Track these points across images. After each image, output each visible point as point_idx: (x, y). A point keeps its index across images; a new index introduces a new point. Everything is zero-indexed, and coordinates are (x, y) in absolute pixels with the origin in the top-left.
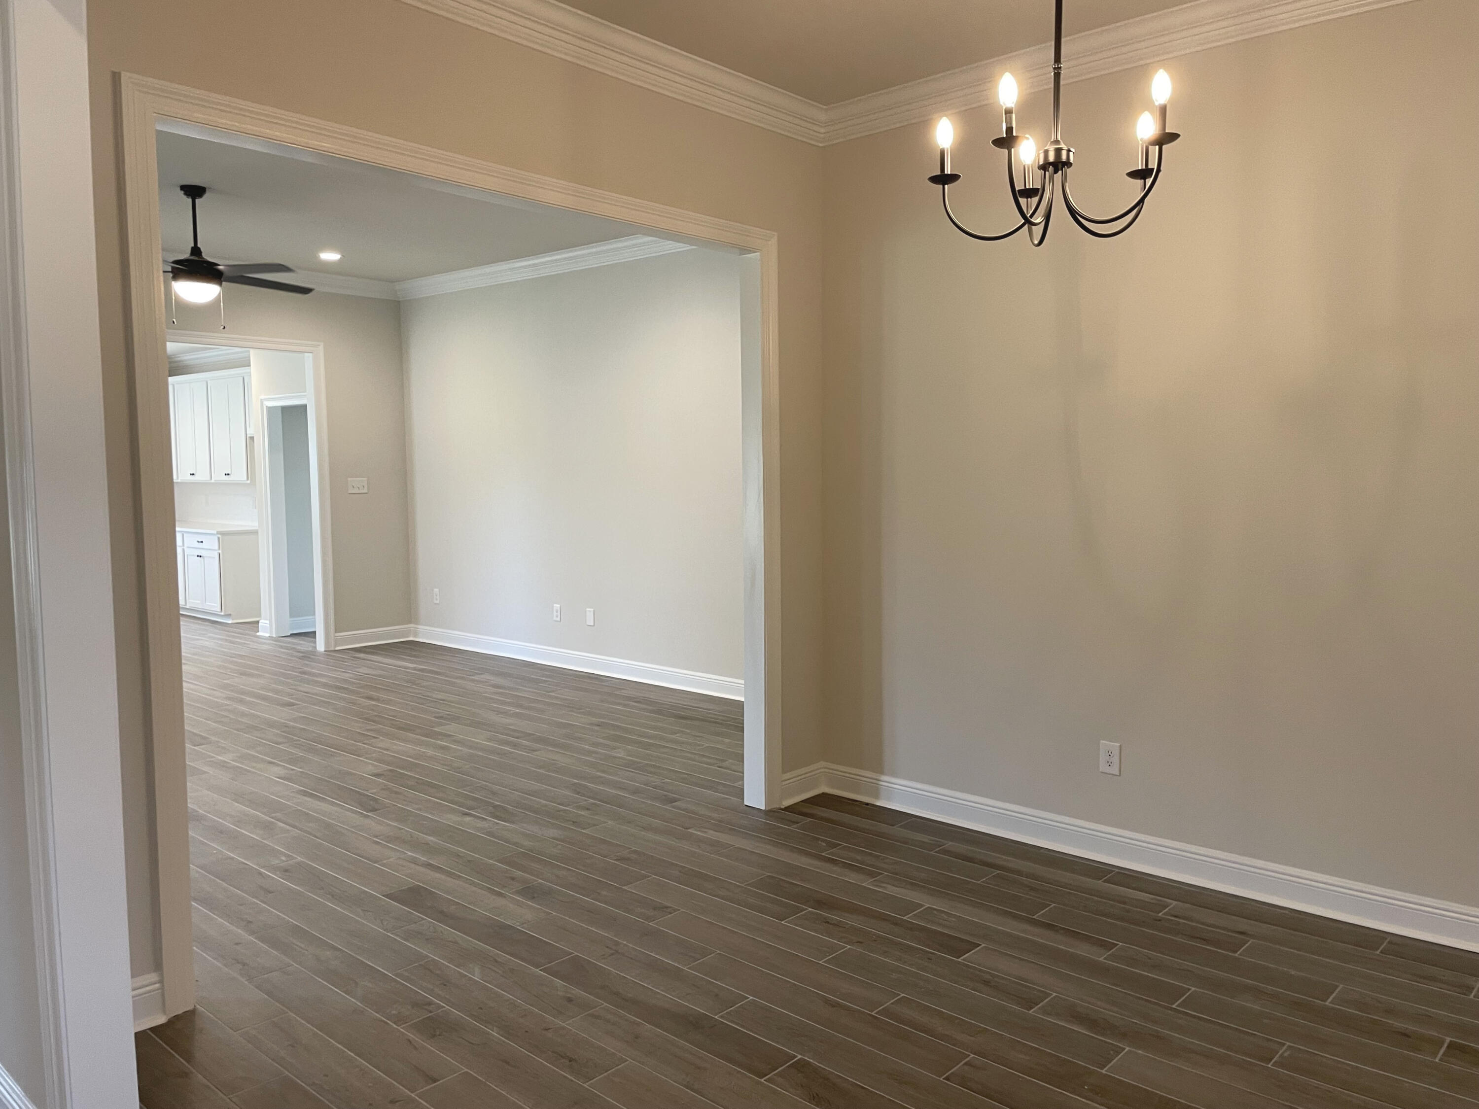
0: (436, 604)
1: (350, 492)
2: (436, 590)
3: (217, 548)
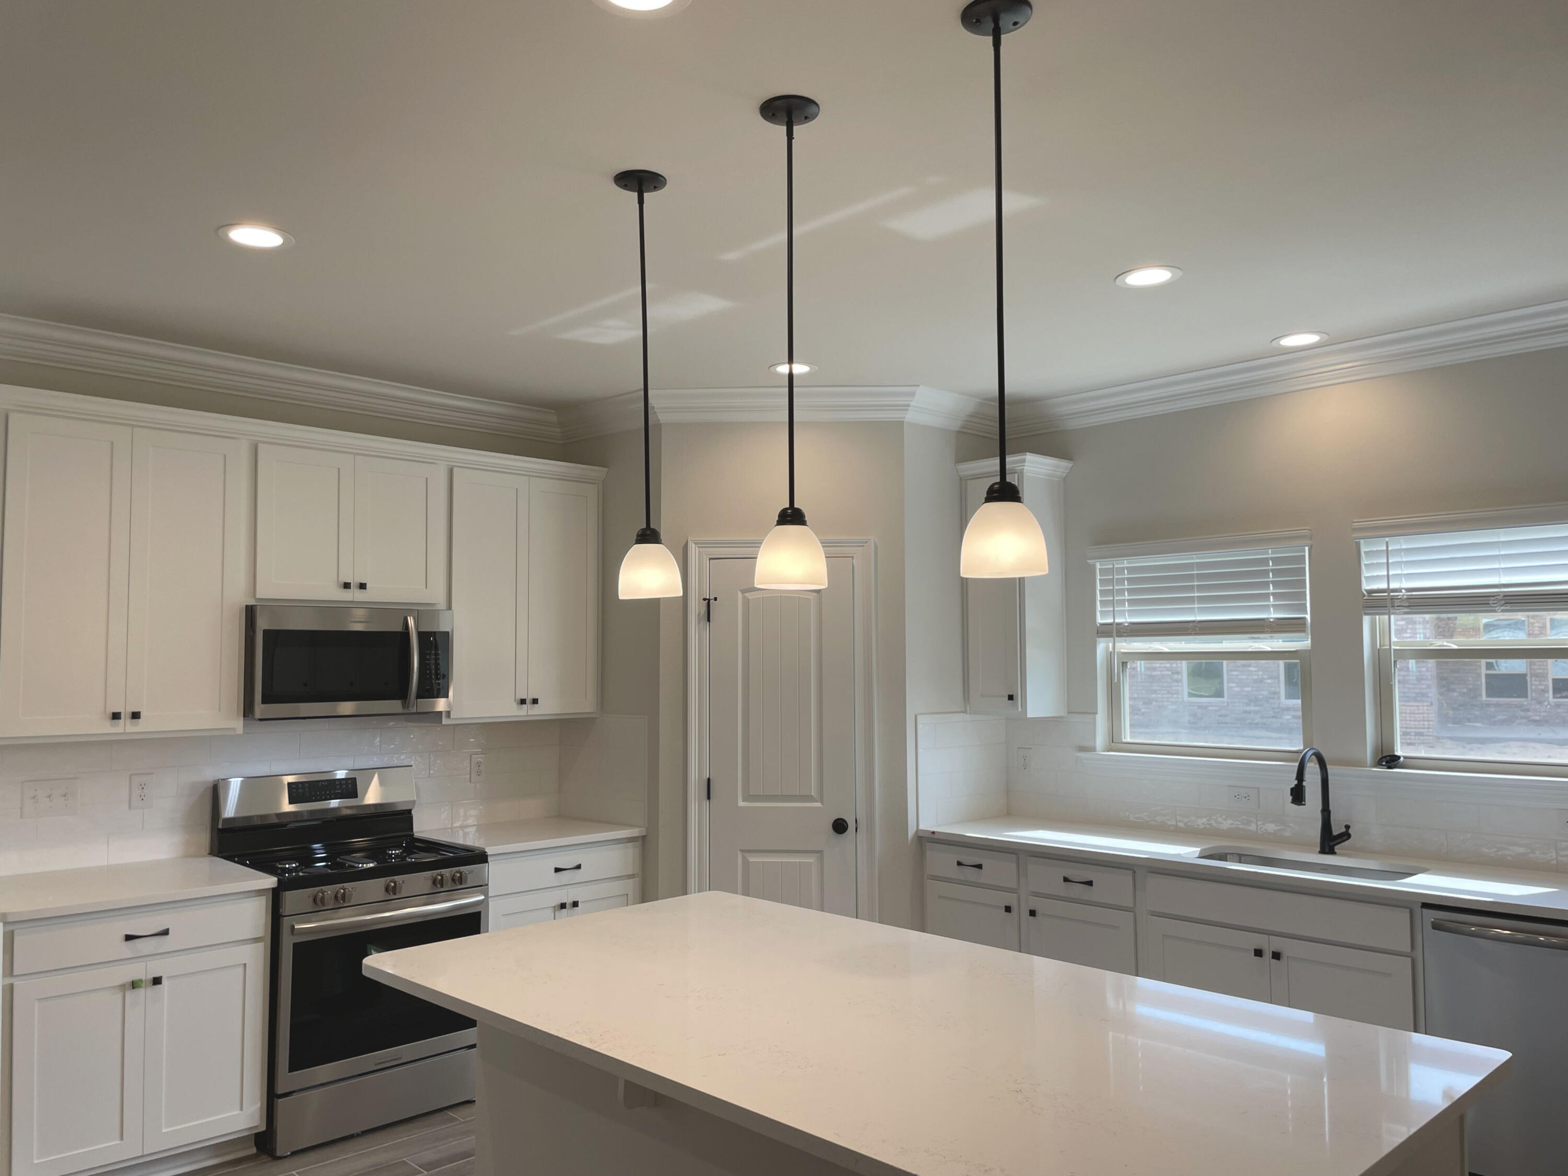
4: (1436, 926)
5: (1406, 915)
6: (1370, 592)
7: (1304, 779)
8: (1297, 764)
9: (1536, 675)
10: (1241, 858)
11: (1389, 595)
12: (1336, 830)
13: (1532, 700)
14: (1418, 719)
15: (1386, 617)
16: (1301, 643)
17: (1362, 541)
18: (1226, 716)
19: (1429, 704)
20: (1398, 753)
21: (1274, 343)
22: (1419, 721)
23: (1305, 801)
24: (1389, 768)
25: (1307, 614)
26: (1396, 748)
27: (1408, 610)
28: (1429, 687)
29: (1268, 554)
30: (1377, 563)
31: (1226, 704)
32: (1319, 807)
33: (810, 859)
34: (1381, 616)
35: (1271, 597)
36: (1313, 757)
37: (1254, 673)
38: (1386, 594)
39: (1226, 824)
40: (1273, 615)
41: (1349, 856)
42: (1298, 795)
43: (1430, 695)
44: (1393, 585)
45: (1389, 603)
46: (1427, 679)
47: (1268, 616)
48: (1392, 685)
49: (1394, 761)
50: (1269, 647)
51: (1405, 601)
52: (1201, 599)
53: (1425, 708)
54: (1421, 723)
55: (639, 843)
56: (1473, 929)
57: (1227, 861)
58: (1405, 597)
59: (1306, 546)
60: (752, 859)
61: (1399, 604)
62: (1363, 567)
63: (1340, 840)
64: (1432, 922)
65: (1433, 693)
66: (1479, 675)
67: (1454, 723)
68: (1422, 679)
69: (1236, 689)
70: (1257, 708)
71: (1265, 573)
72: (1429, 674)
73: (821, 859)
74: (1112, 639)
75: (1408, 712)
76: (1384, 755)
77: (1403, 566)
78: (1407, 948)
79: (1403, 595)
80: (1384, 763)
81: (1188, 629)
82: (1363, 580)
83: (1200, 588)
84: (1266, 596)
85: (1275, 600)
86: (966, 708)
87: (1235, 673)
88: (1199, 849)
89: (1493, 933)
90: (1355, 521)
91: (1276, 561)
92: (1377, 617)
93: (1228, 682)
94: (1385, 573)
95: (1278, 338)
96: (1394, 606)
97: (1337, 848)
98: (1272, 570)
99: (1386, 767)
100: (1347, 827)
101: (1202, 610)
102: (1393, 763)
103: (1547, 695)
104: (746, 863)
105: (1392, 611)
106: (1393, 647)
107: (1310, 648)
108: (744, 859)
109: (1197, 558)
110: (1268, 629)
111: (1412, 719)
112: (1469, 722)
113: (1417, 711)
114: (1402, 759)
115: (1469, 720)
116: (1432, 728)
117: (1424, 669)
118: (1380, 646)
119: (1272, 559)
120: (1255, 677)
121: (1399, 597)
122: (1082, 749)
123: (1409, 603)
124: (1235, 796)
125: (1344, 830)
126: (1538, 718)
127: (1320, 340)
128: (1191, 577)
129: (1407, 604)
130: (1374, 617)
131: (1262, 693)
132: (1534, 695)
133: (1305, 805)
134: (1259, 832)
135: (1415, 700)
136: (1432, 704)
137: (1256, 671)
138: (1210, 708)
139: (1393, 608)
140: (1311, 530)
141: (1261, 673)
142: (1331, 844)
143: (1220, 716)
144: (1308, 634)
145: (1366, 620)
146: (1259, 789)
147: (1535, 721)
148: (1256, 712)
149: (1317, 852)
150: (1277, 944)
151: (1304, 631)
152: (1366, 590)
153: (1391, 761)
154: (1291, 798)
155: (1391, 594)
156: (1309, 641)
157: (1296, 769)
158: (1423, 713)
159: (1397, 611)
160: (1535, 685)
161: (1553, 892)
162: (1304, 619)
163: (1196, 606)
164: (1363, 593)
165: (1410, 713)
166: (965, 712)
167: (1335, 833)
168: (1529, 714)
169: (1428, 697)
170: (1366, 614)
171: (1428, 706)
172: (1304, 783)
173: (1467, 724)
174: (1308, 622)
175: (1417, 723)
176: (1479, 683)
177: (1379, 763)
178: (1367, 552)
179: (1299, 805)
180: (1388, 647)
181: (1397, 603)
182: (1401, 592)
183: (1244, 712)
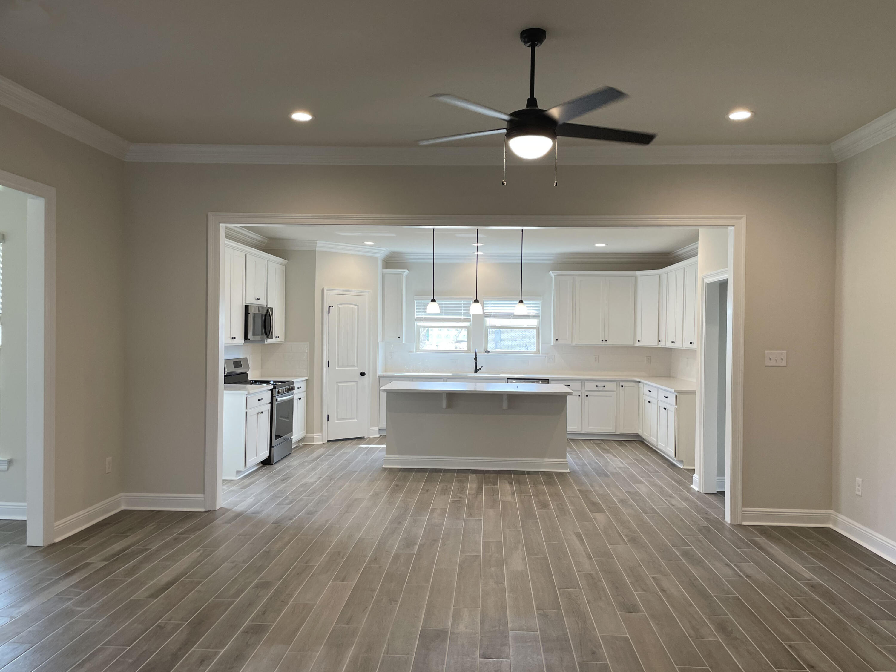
0: (857, 495)
1: (766, 364)
2: (859, 480)
3: (674, 403)
6: (485, 313)
17: (484, 301)
25: (471, 317)
26: (488, 349)
27: (494, 317)
30: (488, 307)
33: (354, 384)
34: (488, 318)
38: (489, 313)
40: (462, 317)
44: (491, 311)
48: (488, 334)
50: (462, 325)
55: (306, 382)
59: (471, 301)
60: (339, 384)
68: (495, 333)
71: (461, 307)
73: (357, 384)
74: (420, 322)
76: (486, 351)
79: (493, 314)
82: (485, 310)
83: (445, 309)
85: (463, 313)
86: (382, 341)
90: (483, 296)
97: (478, 372)
99: (486, 353)
104: (338, 386)
105: (490, 317)
107: (470, 326)
108: (337, 384)
110: (461, 321)
114: (490, 351)
118: (486, 325)
119: (463, 303)
120: (463, 336)
122: (411, 352)
124: (452, 362)
125: (480, 367)
127: (482, 254)
128: (445, 307)
130: (486, 319)
140: (472, 297)
146: (458, 360)
149: (473, 373)
151: (470, 322)
153: (488, 352)
162: (470, 319)
166: (382, 342)
167: (478, 369)
169: (494, 337)
170: (484, 318)
178: (486, 304)
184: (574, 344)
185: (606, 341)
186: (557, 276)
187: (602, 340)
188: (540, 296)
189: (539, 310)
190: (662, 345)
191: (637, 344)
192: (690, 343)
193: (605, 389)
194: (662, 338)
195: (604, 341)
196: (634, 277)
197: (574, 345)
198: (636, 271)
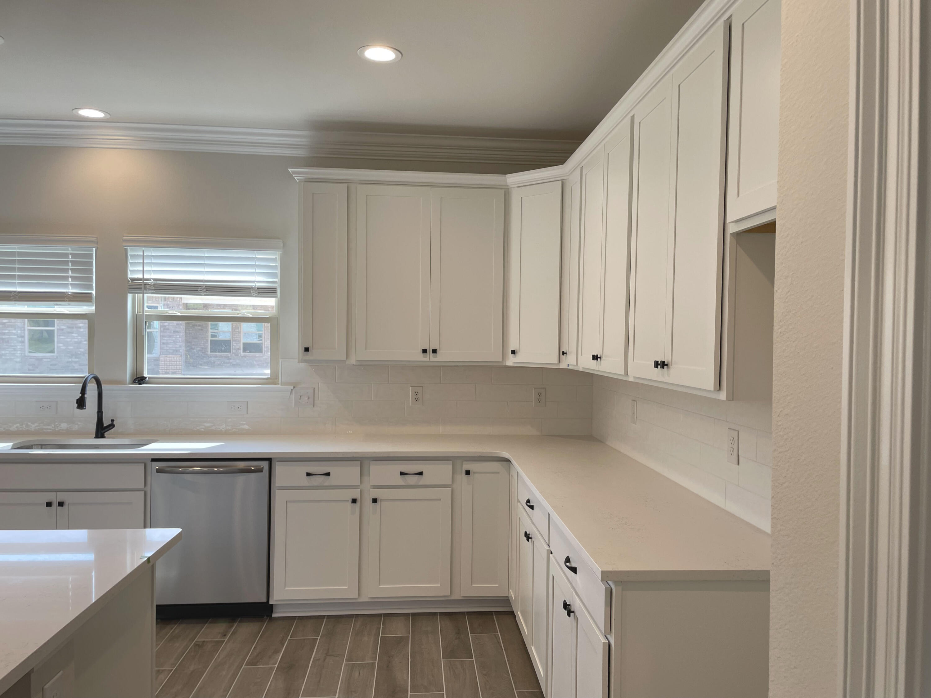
4: (158, 471)
5: (142, 467)
6: (133, 280)
7: (86, 393)
8: (81, 385)
9: (235, 341)
10: (42, 447)
11: (143, 282)
12: (106, 423)
13: (233, 354)
14: (174, 364)
15: (142, 295)
16: (88, 309)
17: (128, 248)
18: (55, 365)
19: (180, 356)
20: (146, 375)
21: (74, 111)
22: (174, 366)
23: (86, 407)
24: (140, 384)
25: (93, 291)
26: (144, 372)
27: (154, 292)
28: (180, 347)
29: (69, 250)
30: (138, 262)
31: (55, 357)
32: (96, 410)
34: (139, 295)
35: (70, 279)
36: (93, 380)
37: (76, 337)
38: (142, 282)
39: (33, 427)
40: (71, 290)
41: (113, 438)
42: (81, 403)
43: (181, 351)
44: (147, 276)
45: (143, 287)
46: (180, 342)
47: (68, 291)
48: (144, 335)
49: (142, 380)
50: (68, 311)
51: (152, 286)
52: (21, 277)
53: (178, 358)
54: (175, 367)
56: (180, 469)
57: (32, 449)
58: (153, 284)
59: (94, 248)
61: (149, 288)
62: (129, 264)
63: (108, 429)
64: (157, 469)
65: (182, 350)
66: (207, 340)
67: (193, 366)
68: (177, 342)
69: (64, 348)
70: (77, 360)
71: (66, 263)
72: (181, 339)
75: (168, 360)
76: (137, 377)
77: (152, 265)
78: (142, 486)
79: (152, 283)
80: (137, 382)
81: (11, 297)
82: (129, 272)
83: (20, 269)
84: (66, 278)
85: (72, 280)
87: (62, 337)
88: (12, 444)
89: (191, 470)
90: (124, 235)
91: (74, 255)
92: (137, 295)
93: (57, 343)
94: (142, 269)
95: (76, 109)
96: (146, 289)
97: (106, 434)
98: (71, 261)
99: (138, 384)
100: (112, 421)
101: (21, 284)
102: (142, 381)
103: (240, 351)
105: (145, 292)
106: (144, 313)
107: (94, 313)
109: (18, 249)
110: (66, 299)
111: (171, 364)
112: (201, 366)
113: (173, 360)
114: (147, 378)
115: (201, 365)
116: (180, 369)
117: (178, 336)
118: (138, 312)
119: (71, 254)
120: (76, 340)
121: (149, 284)
123: (155, 288)
124: (41, 408)
125: (111, 423)
126: (235, 363)
127: (104, 117)
128: (13, 262)
129: (153, 288)
130: (134, 294)
131: (81, 350)
132: (234, 351)
133: (85, 409)
134: (56, 429)
135: (172, 354)
136: (181, 356)
137: (76, 336)
138: (44, 360)
139: (146, 290)
140: (97, 238)
141: (79, 337)
142: (102, 432)
143: (51, 365)
144: (93, 304)
145: (130, 297)
146: (57, 402)
147: (234, 365)
148: (75, 362)
149: (94, 438)
150: (61, 497)
151: (90, 301)
152: (130, 278)
153: (140, 380)
154: (76, 405)
155: (145, 282)
156: (94, 308)
157: (81, 388)
158: (177, 361)
159: (148, 292)
160: (234, 346)
161: (220, 445)
162: (91, 294)
163: (17, 281)
164: (129, 280)
165: (169, 361)
167: (105, 425)
168: (231, 361)
169: (180, 352)
170: (129, 293)
171: (179, 357)
172: (86, 396)
173: (200, 367)
174: (94, 295)
175: (173, 367)
176: (207, 344)
177: (134, 382)
178: (131, 255)
179: (81, 409)
180: (142, 313)
181: (148, 287)
182: (151, 281)
183: (68, 362)
184: (353, 360)
185: (434, 351)
186: (309, 181)
187: (425, 351)
188: (278, 238)
189: (274, 275)
190: (569, 362)
191: (511, 361)
192: (657, 364)
193: (423, 480)
194: (570, 346)
195: (430, 352)
196: (503, 191)
197: (354, 362)
198: (507, 175)
